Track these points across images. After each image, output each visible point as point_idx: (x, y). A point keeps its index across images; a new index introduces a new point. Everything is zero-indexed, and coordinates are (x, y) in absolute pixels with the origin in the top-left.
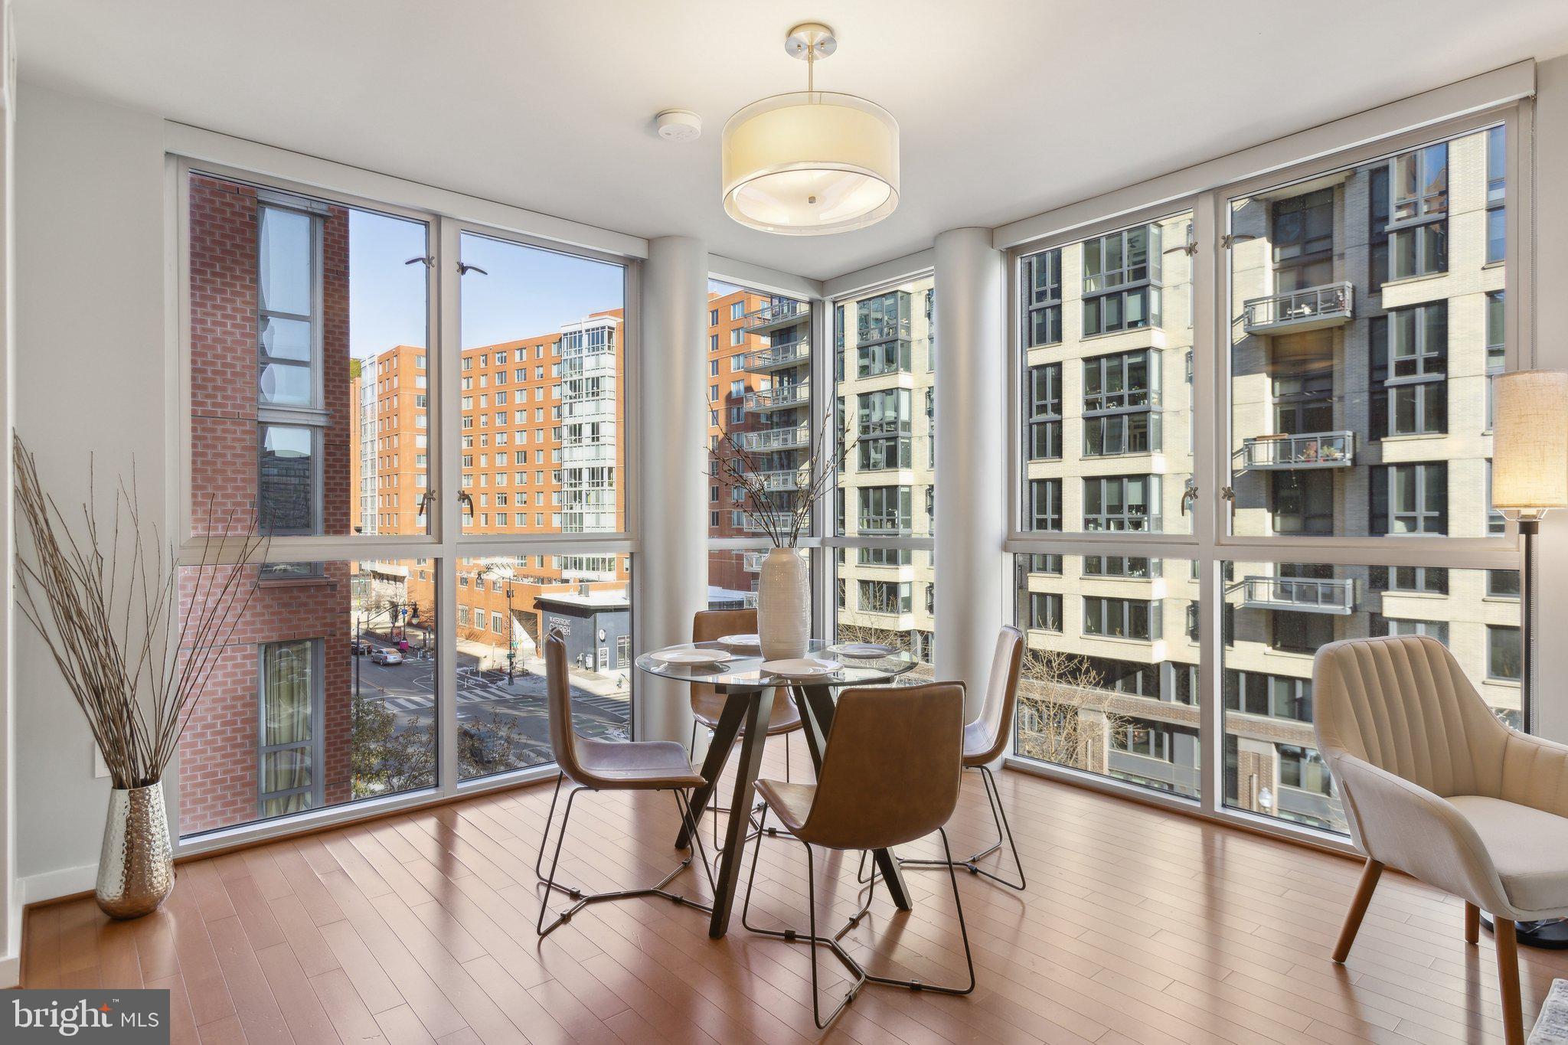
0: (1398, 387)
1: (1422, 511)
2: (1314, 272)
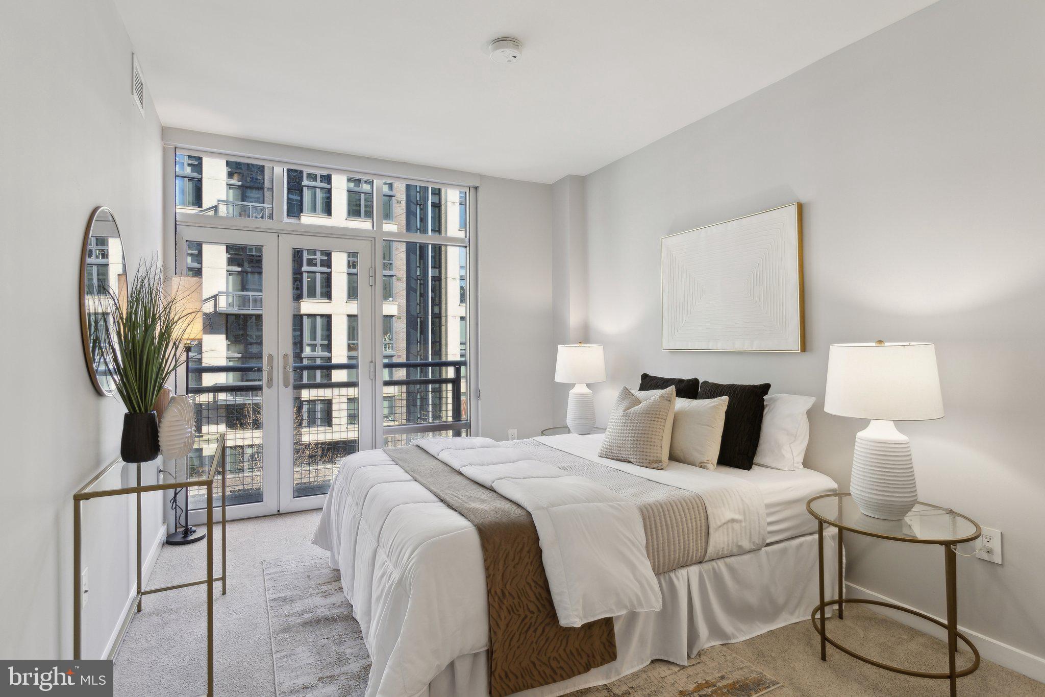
0: (308, 272)
1: (319, 341)
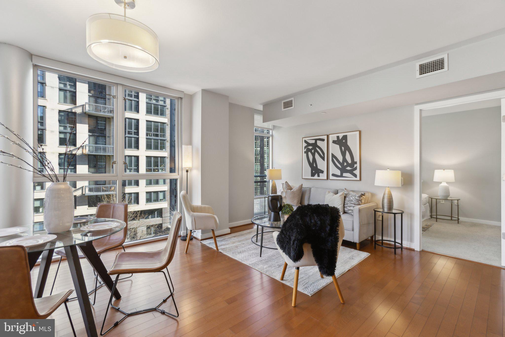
0: (128, 137)
1: (133, 167)
2: (100, 100)
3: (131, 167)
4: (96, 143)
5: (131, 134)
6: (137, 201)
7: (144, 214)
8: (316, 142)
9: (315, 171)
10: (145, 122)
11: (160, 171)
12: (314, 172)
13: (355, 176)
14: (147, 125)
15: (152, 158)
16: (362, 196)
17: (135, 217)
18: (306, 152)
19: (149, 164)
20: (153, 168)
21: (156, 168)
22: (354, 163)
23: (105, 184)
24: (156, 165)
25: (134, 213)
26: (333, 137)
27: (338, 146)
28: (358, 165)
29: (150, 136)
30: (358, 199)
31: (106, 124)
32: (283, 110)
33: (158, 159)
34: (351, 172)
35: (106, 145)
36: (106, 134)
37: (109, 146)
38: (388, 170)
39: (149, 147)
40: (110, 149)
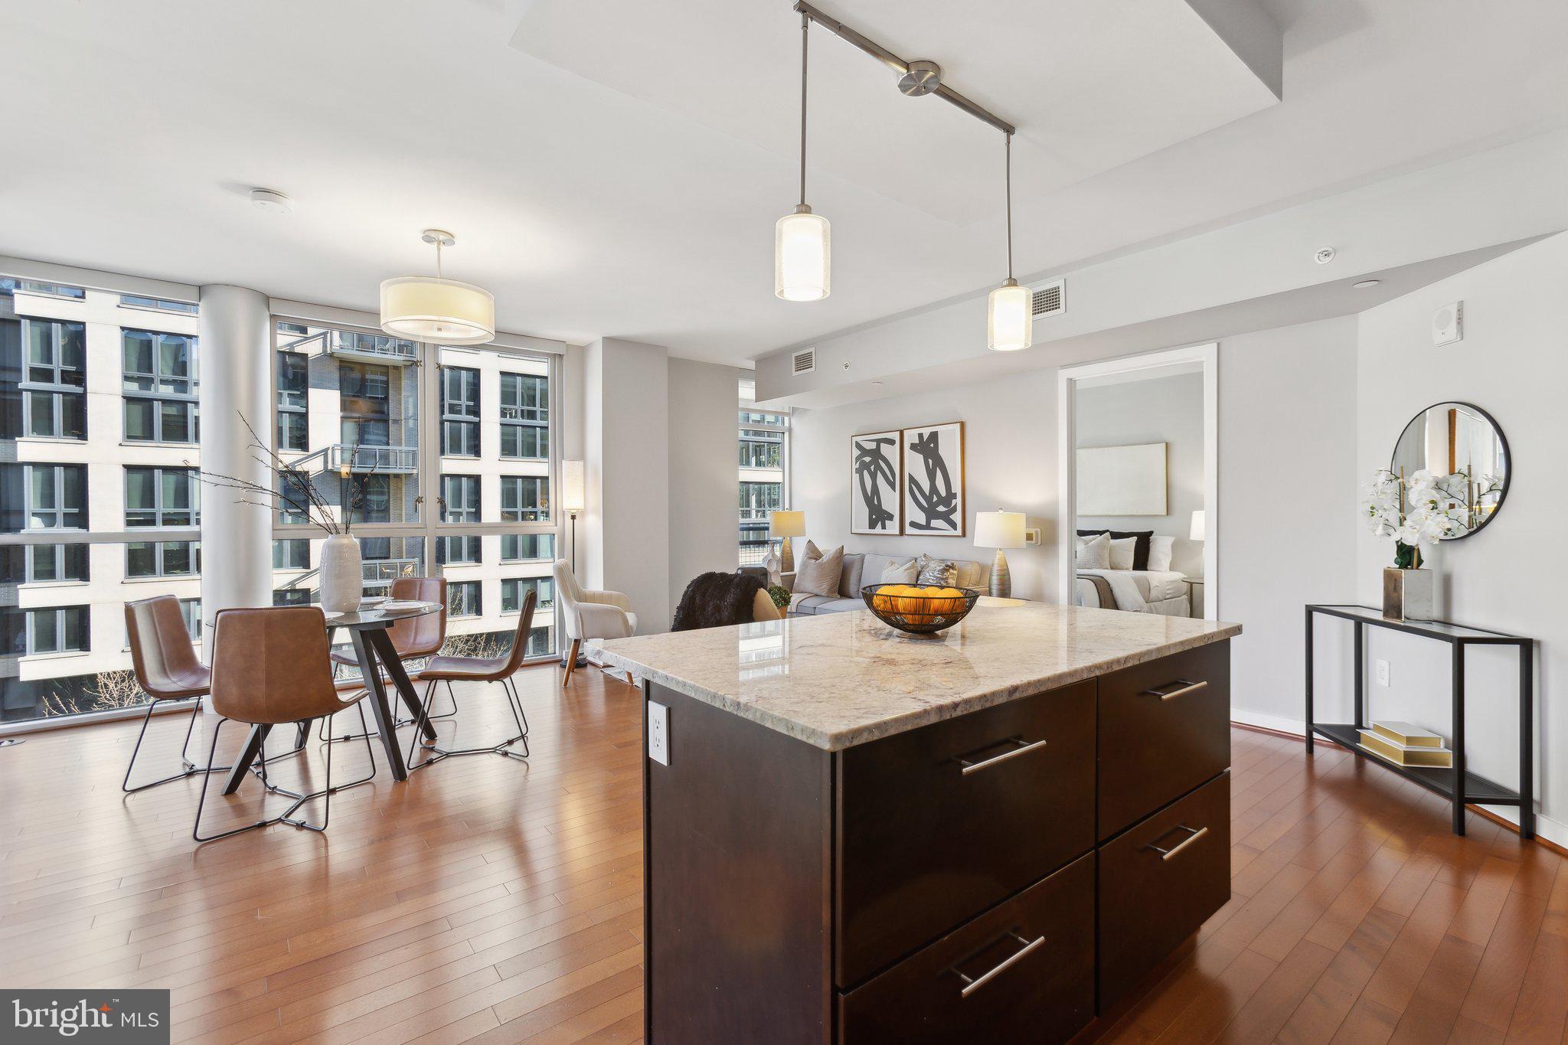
1: (465, 508)
3: (460, 507)
4: (361, 440)
5: (459, 412)
6: (476, 606)
7: (496, 640)
8: (878, 446)
9: (878, 516)
10: (498, 377)
11: (542, 518)
12: (874, 517)
13: (954, 525)
14: (503, 385)
15: (519, 481)
16: (948, 570)
17: (473, 651)
18: (860, 471)
19: (508, 498)
20: (520, 509)
21: (530, 509)
22: (951, 496)
23: (388, 558)
24: (530, 500)
25: (467, 641)
26: (911, 437)
27: (921, 457)
28: (958, 501)
29: (511, 417)
30: (939, 576)
31: (387, 383)
32: (795, 374)
33: (535, 483)
34: (946, 517)
35: (388, 444)
36: (388, 415)
37: (398, 448)
38: (1001, 512)
39: (508, 448)
40: (401, 457)
